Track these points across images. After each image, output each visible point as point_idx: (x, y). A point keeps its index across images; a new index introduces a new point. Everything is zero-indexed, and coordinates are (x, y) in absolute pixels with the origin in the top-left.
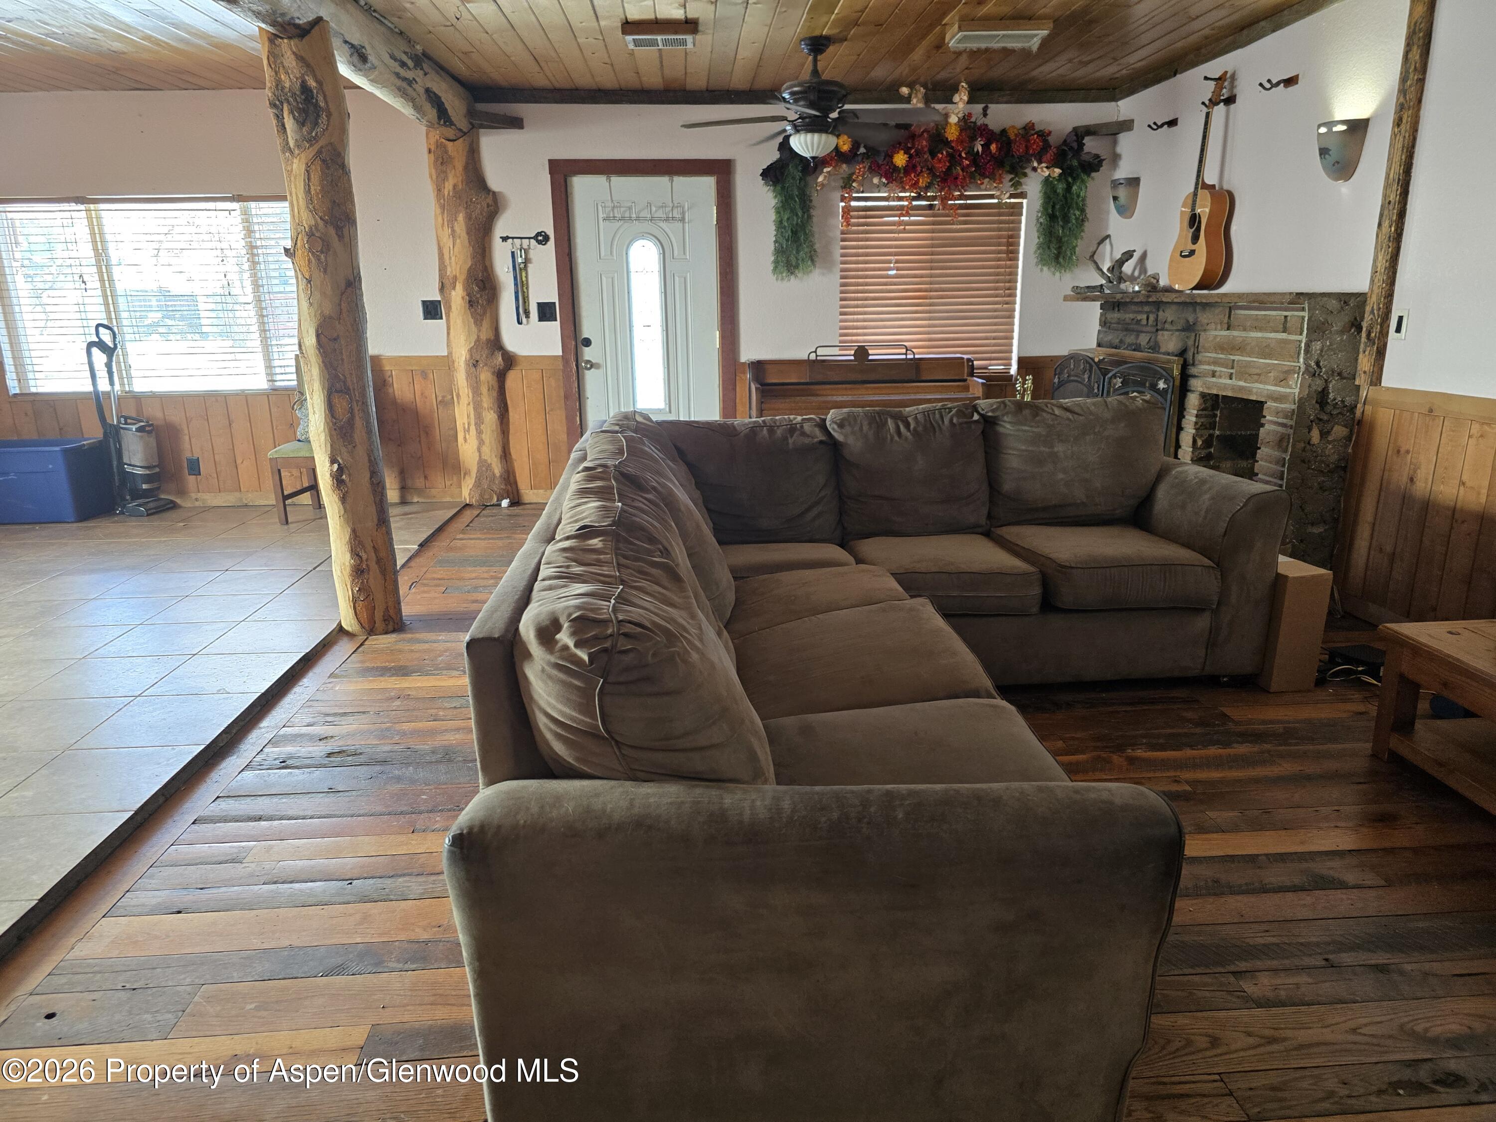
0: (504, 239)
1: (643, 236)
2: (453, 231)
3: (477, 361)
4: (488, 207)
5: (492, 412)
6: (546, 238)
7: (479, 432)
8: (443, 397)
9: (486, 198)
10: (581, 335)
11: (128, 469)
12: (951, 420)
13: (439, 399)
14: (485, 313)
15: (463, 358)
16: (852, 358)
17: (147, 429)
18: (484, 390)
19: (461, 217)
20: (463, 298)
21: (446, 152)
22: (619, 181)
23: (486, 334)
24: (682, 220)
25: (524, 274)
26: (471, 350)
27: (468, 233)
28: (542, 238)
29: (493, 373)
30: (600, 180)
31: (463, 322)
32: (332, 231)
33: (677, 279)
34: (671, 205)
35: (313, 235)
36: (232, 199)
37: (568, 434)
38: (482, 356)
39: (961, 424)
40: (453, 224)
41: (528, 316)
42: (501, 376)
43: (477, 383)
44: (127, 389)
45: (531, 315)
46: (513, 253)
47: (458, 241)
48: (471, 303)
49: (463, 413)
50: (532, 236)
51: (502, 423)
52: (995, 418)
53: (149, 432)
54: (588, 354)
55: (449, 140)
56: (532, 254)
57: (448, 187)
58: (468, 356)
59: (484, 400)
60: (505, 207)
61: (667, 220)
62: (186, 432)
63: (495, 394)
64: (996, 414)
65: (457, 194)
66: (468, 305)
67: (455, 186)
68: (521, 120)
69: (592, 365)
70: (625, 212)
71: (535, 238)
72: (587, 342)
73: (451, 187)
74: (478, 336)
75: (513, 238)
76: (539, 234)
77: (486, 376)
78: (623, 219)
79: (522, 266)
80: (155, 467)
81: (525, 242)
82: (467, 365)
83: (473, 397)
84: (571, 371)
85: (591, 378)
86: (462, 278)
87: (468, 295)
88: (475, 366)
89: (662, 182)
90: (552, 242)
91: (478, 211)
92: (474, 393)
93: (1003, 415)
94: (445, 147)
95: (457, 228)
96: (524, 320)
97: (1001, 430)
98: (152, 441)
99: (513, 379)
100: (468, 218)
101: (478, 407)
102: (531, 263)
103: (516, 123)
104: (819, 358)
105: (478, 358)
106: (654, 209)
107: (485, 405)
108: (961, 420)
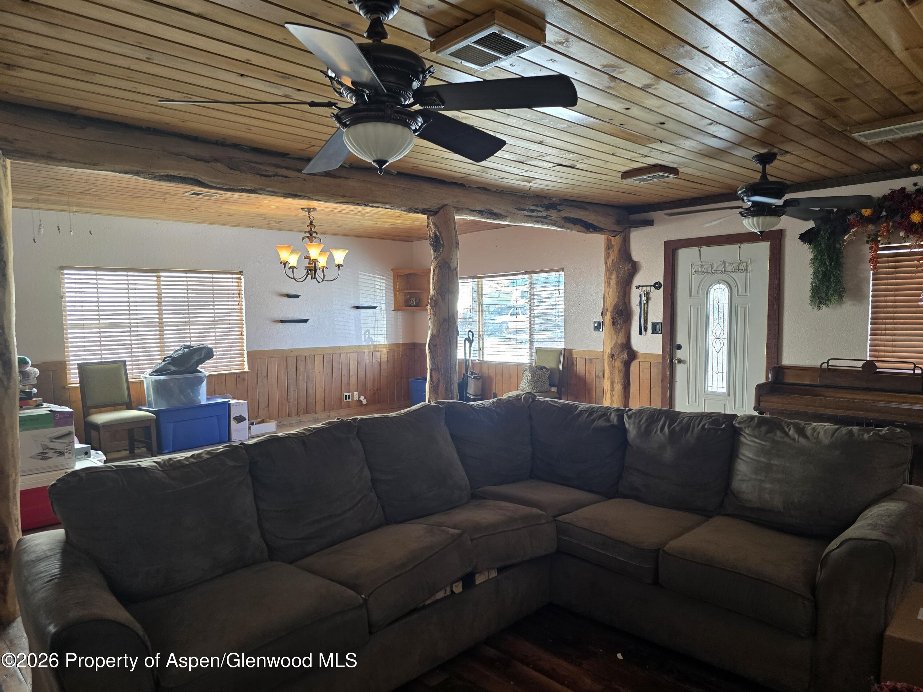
0: (638, 287)
1: (719, 282)
2: (610, 284)
3: (613, 355)
4: (628, 270)
5: (619, 384)
6: (660, 285)
7: (612, 396)
8: (599, 374)
9: (628, 265)
10: (676, 342)
11: (468, 395)
12: (704, 425)
13: (597, 374)
14: (621, 328)
15: (607, 353)
16: (861, 369)
17: (477, 378)
18: (616, 372)
19: (614, 277)
20: (610, 320)
21: (611, 243)
22: (706, 250)
23: (621, 339)
24: (746, 270)
25: (646, 306)
26: (611, 349)
27: (616, 285)
28: (657, 286)
29: (622, 362)
30: (695, 250)
31: (609, 333)
32: (440, 297)
33: (739, 308)
34: (738, 261)
35: (432, 299)
36: (524, 274)
37: (662, 403)
38: (616, 352)
39: (710, 429)
40: (610, 281)
41: (646, 331)
42: (627, 365)
43: (613, 367)
44: (481, 359)
45: (648, 330)
46: (640, 295)
47: (611, 289)
48: (614, 323)
49: (606, 383)
50: (652, 284)
51: (625, 391)
52: (741, 429)
53: (478, 379)
54: (679, 354)
55: (613, 237)
56: (651, 295)
57: (610, 260)
58: (610, 352)
59: (616, 377)
60: (639, 270)
61: (735, 271)
62: (495, 381)
63: (622, 374)
64: (742, 426)
65: (613, 264)
66: (612, 324)
67: (613, 260)
68: (653, 221)
69: (680, 361)
70: (708, 268)
71: (654, 286)
72: (679, 347)
73: (611, 261)
74: (616, 341)
75: (642, 286)
76: (657, 283)
77: (618, 364)
78: (707, 272)
79: (645, 302)
80: (479, 395)
81: (649, 288)
82: (609, 357)
83: (611, 375)
84: (666, 364)
85: (680, 370)
86: (610, 309)
87: (613, 318)
88: (612, 358)
89: (735, 247)
90: (662, 289)
91: (622, 273)
92: (611, 373)
93: (745, 428)
94: (611, 240)
95: (611, 282)
96: (644, 333)
97: (743, 439)
98: (480, 383)
99: (634, 366)
100: (617, 277)
101: (612, 382)
102: (650, 300)
103: (650, 223)
104: (829, 367)
105: (614, 354)
106: (727, 265)
107: (616, 380)
108: (710, 426)
